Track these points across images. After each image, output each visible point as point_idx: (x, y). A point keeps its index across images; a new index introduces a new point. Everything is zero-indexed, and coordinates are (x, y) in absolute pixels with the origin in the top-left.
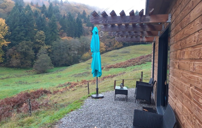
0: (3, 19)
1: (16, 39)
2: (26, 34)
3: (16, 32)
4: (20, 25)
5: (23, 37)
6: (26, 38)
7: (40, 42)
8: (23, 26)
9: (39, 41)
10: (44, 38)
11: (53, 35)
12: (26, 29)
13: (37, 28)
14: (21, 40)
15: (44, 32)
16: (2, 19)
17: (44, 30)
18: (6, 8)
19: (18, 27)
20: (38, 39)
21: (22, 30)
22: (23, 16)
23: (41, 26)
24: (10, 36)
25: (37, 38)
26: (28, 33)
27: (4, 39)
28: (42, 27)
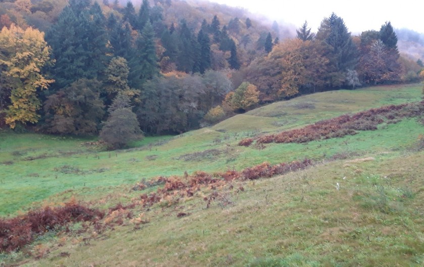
0: (41, 32)
1: (66, 73)
2: (89, 63)
3: (67, 59)
4: (76, 45)
5: (81, 70)
6: (87, 73)
7: (118, 82)
8: (81, 45)
9: (114, 79)
10: (126, 72)
11: (145, 66)
12: (89, 52)
13: (112, 52)
14: (76, 77)
15: (125, 60)
16: (38, 31)
17: (126, 55)
18: (51, 9)
19: (71, 48)
20: (114, 75)
21: (79, 55)
22: (82, 26)
23: (120, 46)
24: (54, 68)
25: (110, 73)
26: (93, 61)
27: (40, 73)
28: (122, 50)
